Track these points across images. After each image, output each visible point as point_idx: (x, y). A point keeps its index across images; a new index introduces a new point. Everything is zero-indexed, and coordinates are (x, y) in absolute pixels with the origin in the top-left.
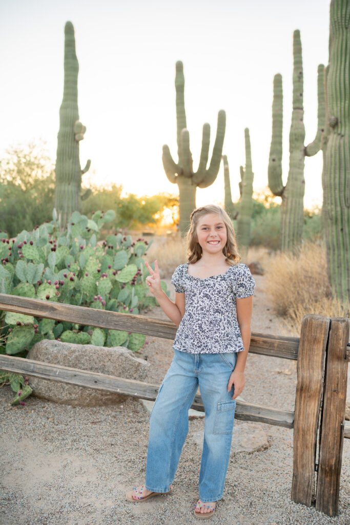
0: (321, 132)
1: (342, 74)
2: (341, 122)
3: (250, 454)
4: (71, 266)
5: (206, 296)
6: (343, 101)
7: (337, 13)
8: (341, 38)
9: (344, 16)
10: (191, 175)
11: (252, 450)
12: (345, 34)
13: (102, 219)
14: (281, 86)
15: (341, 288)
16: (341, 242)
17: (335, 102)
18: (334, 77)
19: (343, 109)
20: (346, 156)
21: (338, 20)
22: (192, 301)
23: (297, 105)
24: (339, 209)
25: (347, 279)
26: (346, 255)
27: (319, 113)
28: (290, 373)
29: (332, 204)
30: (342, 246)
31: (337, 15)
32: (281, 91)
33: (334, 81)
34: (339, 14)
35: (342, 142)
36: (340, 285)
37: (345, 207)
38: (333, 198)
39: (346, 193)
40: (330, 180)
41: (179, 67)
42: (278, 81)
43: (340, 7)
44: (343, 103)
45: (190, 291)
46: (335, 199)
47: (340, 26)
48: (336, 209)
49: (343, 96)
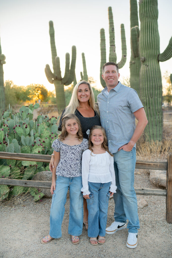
0: (124, 57)
1: (146, 38)
2: (147, 60)
3: (142, 208)
4: (35, 135)
5: (73, 153)
6: (147, 50)
7: (142, 10)
8: (145, 21)
9: (145, 11)
10: (61, 79)
11: (143, 207)
12: (146, 19)
13: (33, 108)
14: (104, 35)
15: (150, 133)
16: (149, 113)
17: (143, 51)
18: (142, 39)
19: (147, 54)
20: (150, 75)
21: (143, 13)
22: (66, 155)
23: (112, 44)
24: (148, 99)
25: (152, 129)
26: (151, 119)
27: (122, 48)
28: (140, 174)
29: (144, 96)
30: (149, 115)
31: (142, 11)
32: (104, 37)
33: (142, 41)
34: (143, 10)
35: (148, 69)
36: (149, 132)
37: (150, 98)
38: (145, 94)
39: (151, 92)
40: (143, 86)
41: (51, 24)
42: (102, 32)
43: (143, 7)
44: (147, 51)
45: (66, 151)
46: (146, 95)
47: (144, 16)
48: (146, 99)
49: (147, 48)
